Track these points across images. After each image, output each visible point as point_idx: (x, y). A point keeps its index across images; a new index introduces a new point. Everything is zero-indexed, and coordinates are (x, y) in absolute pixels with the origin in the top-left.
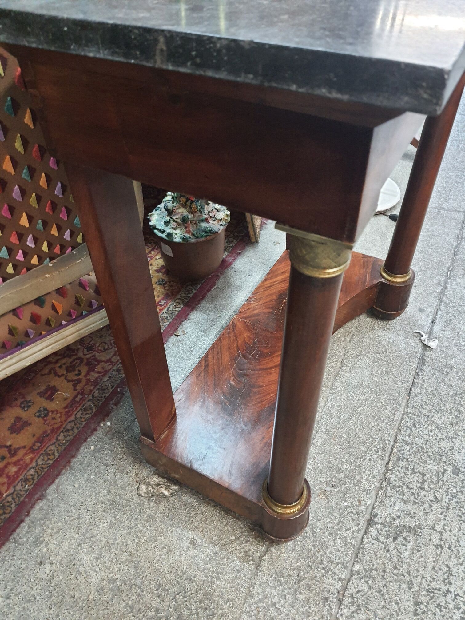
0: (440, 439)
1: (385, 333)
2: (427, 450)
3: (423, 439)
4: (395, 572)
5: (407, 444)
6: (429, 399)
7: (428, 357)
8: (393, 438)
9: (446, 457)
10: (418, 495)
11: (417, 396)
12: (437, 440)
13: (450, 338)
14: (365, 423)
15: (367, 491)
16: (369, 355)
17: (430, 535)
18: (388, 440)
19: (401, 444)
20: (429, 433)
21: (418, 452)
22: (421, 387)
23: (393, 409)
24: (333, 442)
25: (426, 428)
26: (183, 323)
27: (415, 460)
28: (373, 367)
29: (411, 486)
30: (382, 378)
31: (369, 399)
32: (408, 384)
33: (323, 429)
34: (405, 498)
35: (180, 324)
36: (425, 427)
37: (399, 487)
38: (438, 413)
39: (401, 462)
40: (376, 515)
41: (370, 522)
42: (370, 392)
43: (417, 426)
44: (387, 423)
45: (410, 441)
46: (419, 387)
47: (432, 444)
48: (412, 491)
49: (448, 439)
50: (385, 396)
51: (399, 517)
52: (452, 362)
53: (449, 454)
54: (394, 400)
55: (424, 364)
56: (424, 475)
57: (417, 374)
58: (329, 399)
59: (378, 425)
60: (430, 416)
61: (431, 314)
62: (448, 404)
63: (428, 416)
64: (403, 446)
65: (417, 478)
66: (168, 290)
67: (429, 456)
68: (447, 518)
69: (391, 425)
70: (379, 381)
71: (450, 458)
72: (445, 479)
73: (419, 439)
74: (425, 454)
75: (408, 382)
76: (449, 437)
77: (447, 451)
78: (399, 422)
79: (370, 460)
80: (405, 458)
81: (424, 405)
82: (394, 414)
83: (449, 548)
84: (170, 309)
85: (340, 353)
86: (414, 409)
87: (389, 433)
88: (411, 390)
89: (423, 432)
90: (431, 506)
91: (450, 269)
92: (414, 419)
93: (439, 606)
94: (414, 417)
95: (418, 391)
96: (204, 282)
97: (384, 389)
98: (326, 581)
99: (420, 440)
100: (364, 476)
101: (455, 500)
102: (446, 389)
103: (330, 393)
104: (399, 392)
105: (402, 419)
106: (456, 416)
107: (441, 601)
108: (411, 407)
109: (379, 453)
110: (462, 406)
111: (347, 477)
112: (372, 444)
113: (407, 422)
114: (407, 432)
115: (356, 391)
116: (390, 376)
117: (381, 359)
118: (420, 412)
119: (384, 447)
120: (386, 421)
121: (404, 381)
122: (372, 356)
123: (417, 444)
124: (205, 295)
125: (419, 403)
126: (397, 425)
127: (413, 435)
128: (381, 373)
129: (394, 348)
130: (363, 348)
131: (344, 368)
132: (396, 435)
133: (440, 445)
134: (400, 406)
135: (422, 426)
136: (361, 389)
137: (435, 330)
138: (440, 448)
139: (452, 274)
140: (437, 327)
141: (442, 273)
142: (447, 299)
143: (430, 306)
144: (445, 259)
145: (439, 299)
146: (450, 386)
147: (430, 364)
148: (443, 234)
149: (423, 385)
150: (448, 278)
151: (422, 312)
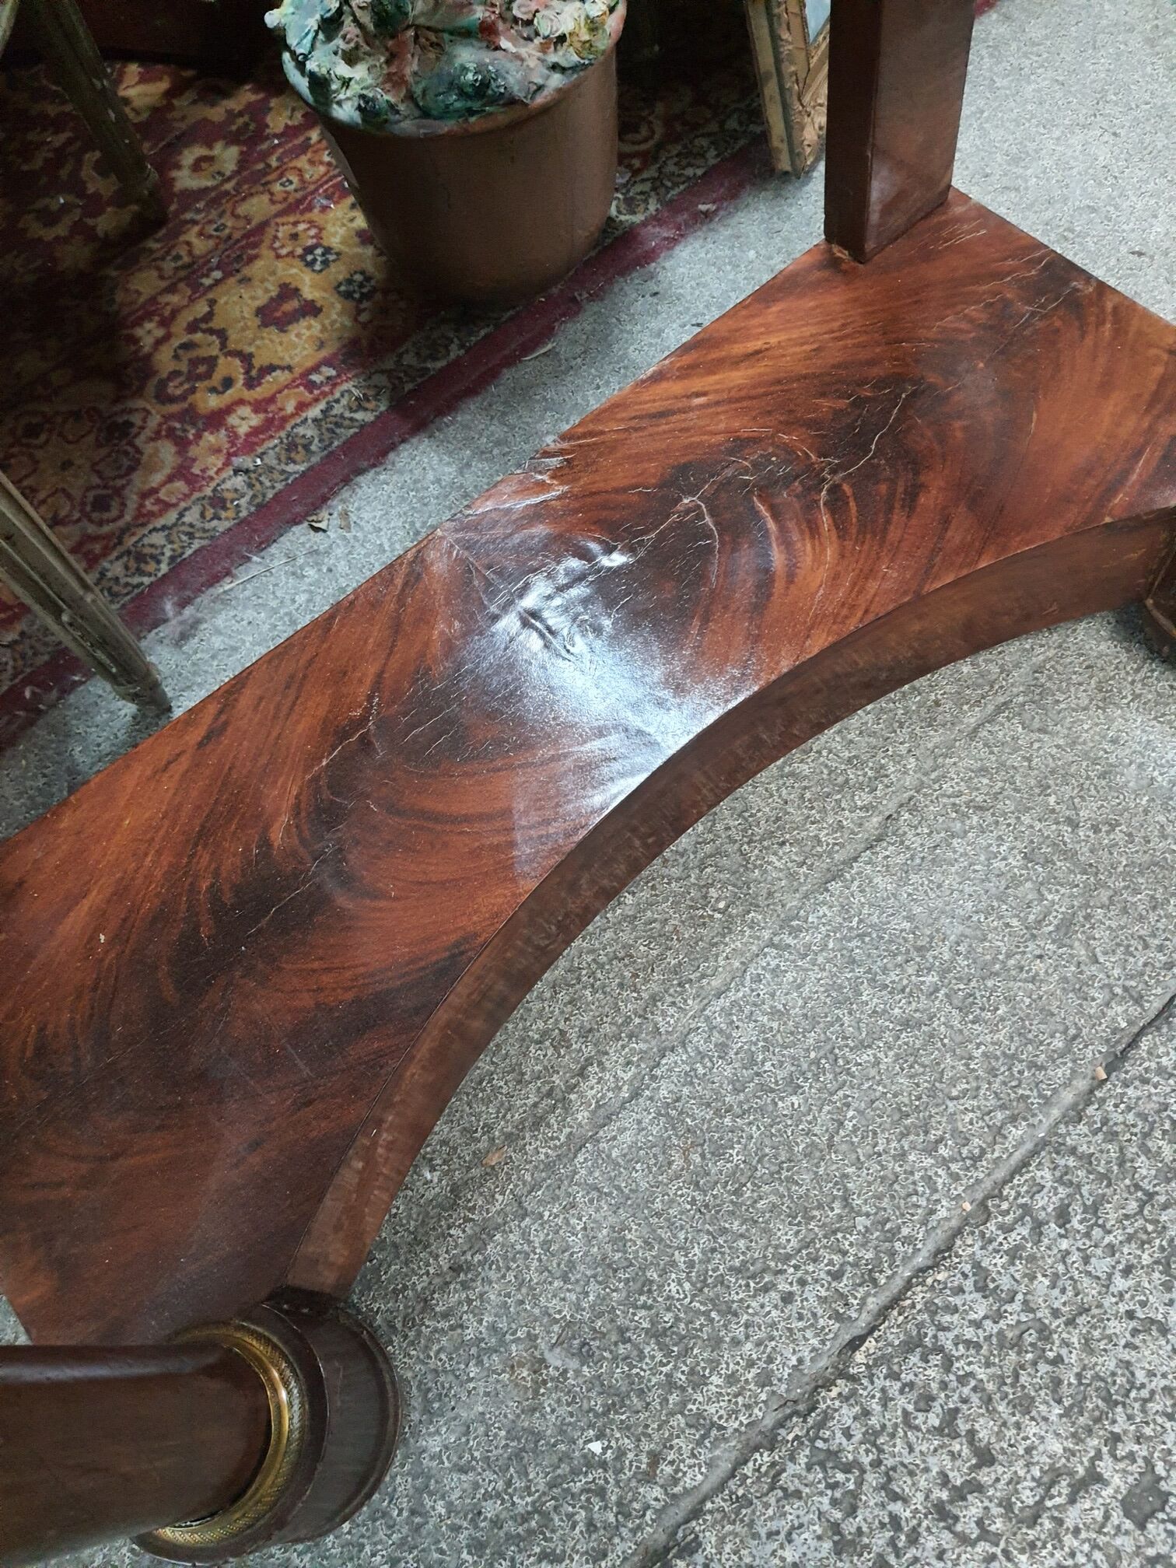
0: (1152, 1321)
2: (1064, 1352)
3: (1070, 1293)
5: (981, 1288)
8: (940, 1236)
9: (1130, 1418)
10: (914, 1538)
11: (1145, 1081)
12: (1133, 1324)
14: (849, 1125)
15: (705, 1428)
16: (1026, 819)
18: (909, 1240)
19: (958, 1280)
20: (1110, 1276)
21: (1017, 1344)
23: (1003, 1107)
24: (678, 1162)
25: (1112, 1250)
26: (360, 479)
27: (982, 1373)
28: (1015, 882)
29: (902, 1484)
30: (1031, 946)
31: (919, 1024)
32: (1134, 1011)
33: (663, 1092)
34: (849, 1527)
35: (347, 481)
36: (1108, 1239)
37: (847, 1469)
39: (914, 1359)
40: (690, 1548)
42: (941, 994)
43: (1075, 1223)
44: (945, 1162)
45: (1005, 1283)
47: (1096, 1334)
48: (897, 1507)
50: (1000, 1036)
53: (1153, 1407)
54: (1032, 1065)
56: (985, 1458)
58: (752, 970)
59: (902, 1156)
60: (1162, 1199)
63: (1150, 1196)
64: (960, 1290)
66: (364, 326)
67: (1057, 1382)
69: (956, 1177)
70: (1009, 956)
71: (1148, 1431)
72: (1072, 1517)
73: (1053, 1286)
74: (1043, 1368)
75: (1138, 1000)
77: (1153, 1393)
78: (1000, 1174)
79: (788, 1298)
80: (939, 1349)
81: (1158, 1134)
82: (998, 1132)
84: (337, 409)
85: (904, 774)
86: (1100, 1137)
87: (932, 1212)
88: (1134, 1043)
89: (1086, 1260)
92: (1079, 1186)
94: (1081, 1173)
95: (1164, 1061)
96: (511, 318)
97: (1009, 1000)
99: (1056, 1292)
100: (730, 1361)
103: (771, 944)
104: (1075, 1038)
105: (1024, 1164)
108: (1089, 1124)
109: (843, 1285)
111: (657, 1334)
112: (834, 1232)
113: (1038, 1188)
114: (1014, 1237)
115: (885, 970)
116: (1071, 947)
117: (1070, 855)
118: (1121, 1164)
119: (877, 1267)
120: (943, 1151)
121: (1126, 989)
122: (1038, 826)
123: (1027, 1307)
124: (492, 375)
125: (1139, 1115)
126: (988, 1184)
127: (1032, 1258)
128: (1039, 922)
129: (1161, 819)
130: (1018, 779)
131: (886, 850)
132: (958, 1232)
133: (1136, 1348)
134: (1047, 1102)
135: (1097, 1233)
136: (911, 969)
138: (1126, 1365)
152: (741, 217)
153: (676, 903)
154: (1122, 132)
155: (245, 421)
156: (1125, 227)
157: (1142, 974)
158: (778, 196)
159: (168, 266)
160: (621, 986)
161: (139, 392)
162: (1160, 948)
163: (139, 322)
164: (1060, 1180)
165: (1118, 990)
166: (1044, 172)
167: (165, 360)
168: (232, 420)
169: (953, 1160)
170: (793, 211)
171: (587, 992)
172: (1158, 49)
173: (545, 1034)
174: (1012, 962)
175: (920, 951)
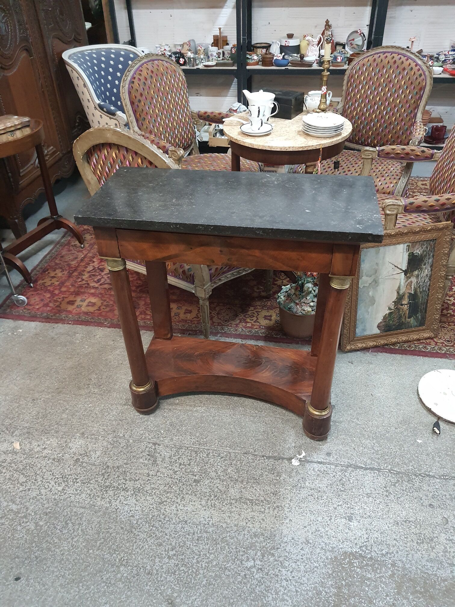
0: (217, 472)
1: (294, 435)
2: (207, 466)
3: (214, 463)
4: (132, 457)
5: (207, 455)
6: (246, 464)
7: (283, 461)
9: (205, 475)
10: (176, 463)
11: (245, 457)
12: (215, 470)
13: (309, 474)
14: (215, 433)
15: (172, 440)
16: (269, 428)
17: (154, 470)
18: (207, 445)
19: (206, 452)
20: (219, 466)
21: (204, 461)
23: (230, 446)
24: (197, 420)
25: (222, 464)
27: (198, 460)
28: (259, 432)
29: (180, 459)
30: (252, 438)
31: (233, 433)
32: (253, 451)
33: (204, 415)
34: (172, 457)
35: (251, 339)
37: (178, 453)
38: (236, 470)
39: (194, 453)
40: (159, 445)
41: (155, 444)
42: (238, 433)
43: (222, 459)
45: (210, 456)
46: (253, 458)
47: (211, 468)
48: (178, 460)
49: (218, 476)
50: (238, 441)
51: (161, 455)
52: (284, 476)
53: (207, 477)
54: (237, 446)
55: (275, 460)
56: (189, 465)
58: (225, 414)
59: (216, 440)
60: (232, 466)
61: (328, 461)
62: (246, 475)
63: (232, 464)
65: (186, 461)
67: (203, 467)
68: (165, 478)
69: (218, 445)
71: (204, 478)
73: (213, 461)
76: (220, 477)
77: (209, 476)
79: (191, 438)
80: (197, 454)
81: (240, 461)
82: (227, 447)
83: (148, 480)
84: (259, 332)
85: (264, 414)
86: (234, 456)
87: (212, 446)
88: (249, 454)
89: (218, 463)
90: (171, 469)
91: (392, 471)
93: (119, 477)
94: (228, 457)
95: (249, 458)
97: (243, 439)
98: (122, 431)
100: (180, 437)
101: (178, 481)
102: (258, 473)
103: (229, 414)
104: (245, 448)
105: (225, 451)
106: (237, 480)
107: (121, 478)
109: (197, 442)
110: (247, 483)
111: (178, 430)
112: (202, 438)
113: (223, 454)
114: (215, 455)
115: (236, 426)
116: (256, 442)
117: (268, 435)
118: (233, 460)
119: (201, 444)
120: (220, 443)
121: (255, 450)
122: (269, 430)
123: (209, 460)
124: (280, 342)
125: (240, 459)
126: (220, 449)
127: (214, 457)
128: (256, 437)
129: (282, 441)
130: (273, 425)
131: (252, 418)
132: (212, 449)
134: (234, 449)
135: (223, 462)
136: (239, 428)
137: (311, 464)
138: (210, 472)
139: (386, 473)
140: (315, 465)
141: (382, 466)
142: (352, 471)
143: (336, 459)
144: (404, 467)
145: (348, 465)
146: (262, 475)
147: (277, 463)
148: (440, 464)
149: (256, 460)
150: (379, 470)
151: (327, 455)
153: (227, 403)
154: (394, 382)
155: (249, 325)
156: (375, 391)
157: (259, 450)
159: (263, 303)
160: (212, 403)
161: (243, 314)
162: (264, 450)
163: (252, 307)
164: (226, 455)
166: (376, 377)
167: (249, 313)
168: (248, 324)
174: (249, 437)
175: (242, 428)
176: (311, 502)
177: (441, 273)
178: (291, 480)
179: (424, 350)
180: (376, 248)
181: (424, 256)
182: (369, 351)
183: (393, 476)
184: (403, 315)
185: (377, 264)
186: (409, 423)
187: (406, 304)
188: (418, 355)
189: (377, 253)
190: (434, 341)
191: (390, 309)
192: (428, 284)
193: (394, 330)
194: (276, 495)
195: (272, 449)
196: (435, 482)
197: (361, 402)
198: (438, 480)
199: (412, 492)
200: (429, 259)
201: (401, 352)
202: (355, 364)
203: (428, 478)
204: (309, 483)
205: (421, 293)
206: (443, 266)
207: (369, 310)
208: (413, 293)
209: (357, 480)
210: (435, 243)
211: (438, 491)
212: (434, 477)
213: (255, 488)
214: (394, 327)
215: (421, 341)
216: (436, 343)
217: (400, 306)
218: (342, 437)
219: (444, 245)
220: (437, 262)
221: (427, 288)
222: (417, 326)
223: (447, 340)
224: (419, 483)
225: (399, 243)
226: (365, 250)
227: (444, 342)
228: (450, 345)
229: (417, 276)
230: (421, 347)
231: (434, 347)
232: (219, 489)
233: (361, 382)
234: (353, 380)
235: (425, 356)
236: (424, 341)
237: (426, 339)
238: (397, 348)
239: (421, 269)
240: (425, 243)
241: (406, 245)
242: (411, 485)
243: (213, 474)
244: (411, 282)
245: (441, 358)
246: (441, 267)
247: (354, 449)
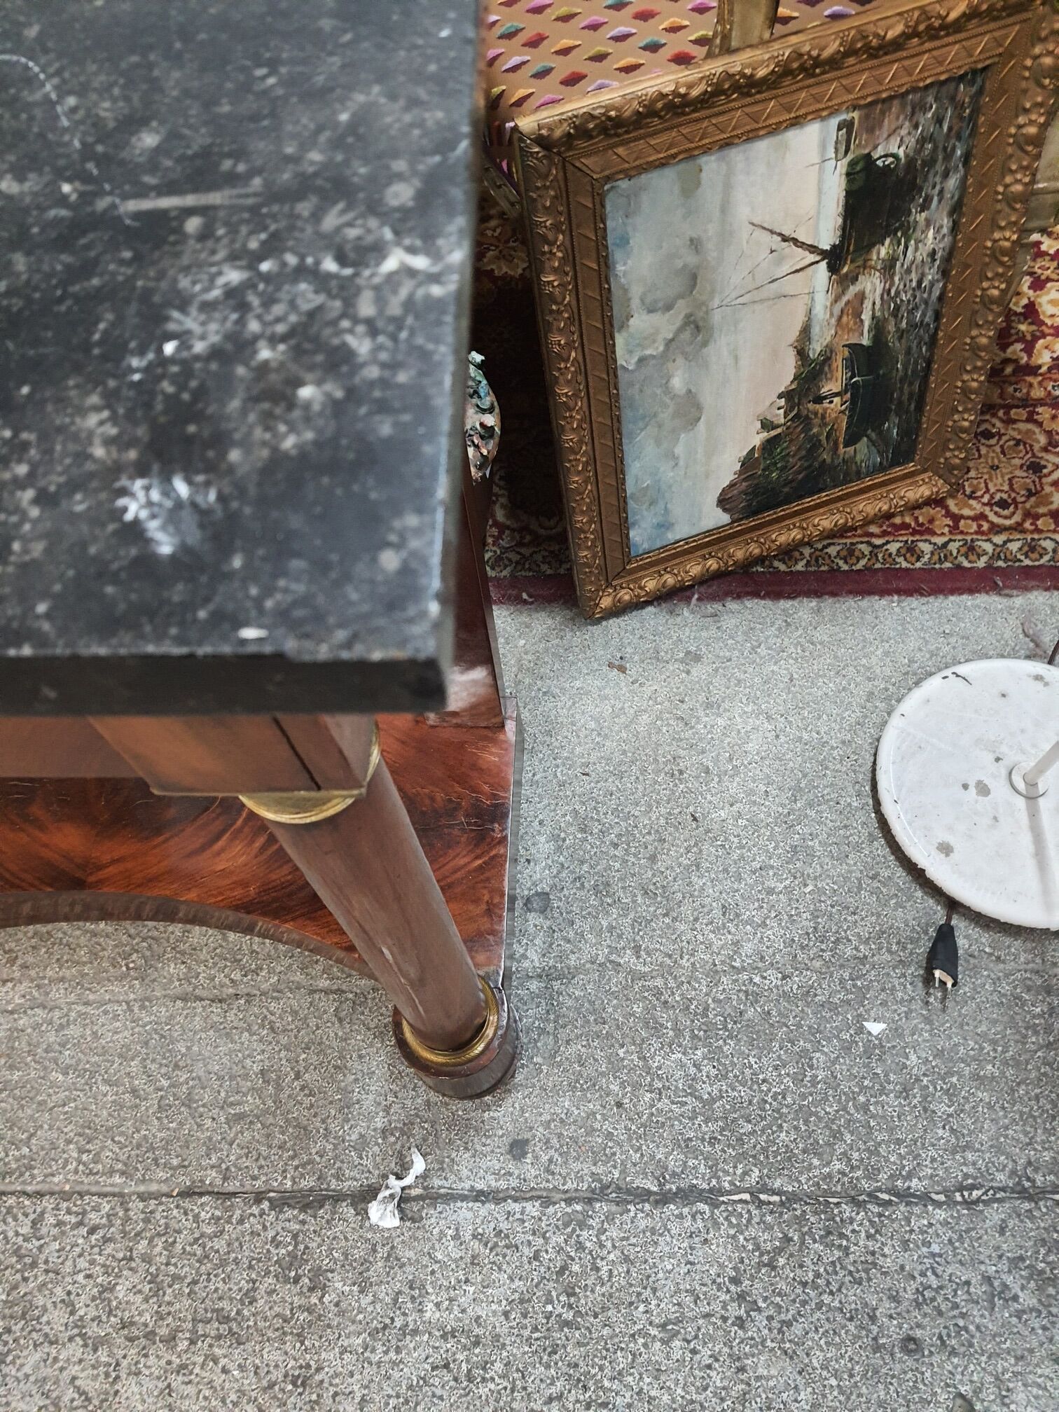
0: (73, 1305)
1: (381, 1071)
2: (32, 1279)
3: (60, 1260)
5: (34, 1223)
6: (188, 1248)
7: (335, 1213)
8: (44, 1187)
9: (23, 1329)
11: (186, 1214)
12: (65, 1297)
13: (438, 1262)
14: (66, 1109)
16: (283, 1054)
18: (33, 1177)
19: (31, 1211)
20: (80, 1271)
21: (20, 1257)
22: (219, 1219)
23: (125, 1164)
25: (92, 1262)
28: (246, 1077)
30: (217, 1110)
31: (138, 1097)
32: (218, 1181)
33: (21, 1022)
36: (97, 1257)
38: (150, 1282)
42: (160, 1093)
43: (93, 1237)
44: (80, 1162)
45: (44, 1231)
46: (218, 1213)
47: (50, 1286)
49: (77, 1326)
50: (159, 1135)
52: (339, 1285)
53: (34, 1335)
54: (156, 1160)
55: (304, 1208)
57: (259, 1197)
58: (108, 1007)
59: (69, 1142)
60: (133, 1265)
61: (514, 1183)
62: (186, 1302)
63: (131, 1259)
64: (26, 1215)
67: (15, 1287)
69: (76, 1172)
70: (204, 1106)
71: (22, 1341)
73: (58, 1251)
74: (18, 1276)
75: (225, 1179)
76: (84, 1327)
77: (40, 1330)
78: (94, 1189)
81: (163, 1239)
82: (111, 1172)
85: (266, 981)
86: (142, 1216)
87: (53, 1175)
88: (201, 1194)
89: (80, 1256)
91: (763, 1197)
92: (112, 1225)
94: (119, 1222)
95: (203, 1214)
97: (181, 1124)
99: (56, 1255)
102: (236, 1288)
103: (127, 1003)
104: (184, 1167)
105: (105, 1195)
106: (153, 1333)
108: (145, 1207)
110: (193, 1342)
113: (96, 1209)
114: (67, 1218)
115: (153, 1061)
116: (230, 1128)
117: (279, 1088)
118: (136, 1235)
119: (11, 1173)
120: (85, 1157)
121: (227, 1169)
122: (284, 1062)
123: (40, 1248)
125: (166, 1224)
126: (86, 1188)
127: (63, 1233)
128: (232, 1104)
129: (333, 1112)
130: (303, 1032)
131: (216, 1008)
132: (52, 1194)
133: (55, 1307)
134: (144, 1181)
135: (96, 1250)
136: (163, 1070)
137: (448, 1209)
138: (45, 1309)
139: (739, 1207)
140: (465, 1213)
141: (726, 1173)
142: (610, 1218)
143: (548, 1171)
144: (810, 1168)
145: (593, 1191)
146: (250, 1297)
147: (312, 1225)
148: (952, 1130)
149: (229, 1222)
150: (712, 1196)
151: (510, 1152)
152: (542, 615)
153: (116, 946)
154: (782, 739)
156: (709, 797)
157: (240, 1169)
158: (572, 619)
160: (58, 960)
162: (261, 1167)
164: (108, 1216)
165: (224, 1166)
166: (712, 726)
169: (84, 1164)
170: (569, 635)
171: (44, 950)
172: (869, 705)
173: (11, 951)
174: (201, 1109)
175: (176, 1066)
176: (441, 1398)
177: (997, 235)
178: (366, 1300)
179: (904, 565)
180: (682, 166)
181: (924, 163)
182: (688, 600)
183: (769, 1218)
184: (823, 438)
185: (695, 244)
186: (837, 941)
187: (836, 394)
188: (883, 593)
189: (690, 188)
190: (949, 514)
191: (766, 425)
192: (936, 292)
193: (788, 500)
194: (304, 1384)
195: (292, 1158)
196: (931, 1225)
197: (653, 858)
198: (940, 1214)
199: (839, 1290)
200: (946, 175)
201: (815, 586)
202: (633, 671)
203: (902, 1208)
204: (438, 1305)
205: (900, 338)
206: (1010, 200)
207: (679, 450)
208: (865, 341)
209: (627, 1259)
210: (981, 92)
211: (939, 1270)
212: (925, 1198)
213: (223, 1362)
214: (786, 490)
215: (898, 520)
216: (956, 518)
217: (811, 406)
218: (573, 1050)
219: (1025, 91)
220: (981, 186)
221: (930, 313)
222: (882, 468)
223: (997, 497)
224: (869, 1236)
225: (796, 122)
226: (624, 184)
227: (987, 510)
228: (1007, 522)
229: (889, 267)
230: (893, 547)
231: (945, 545)
232: (78, 1389)
233: (656, 760)
234: (624, 752)
235: (909, 593)
236: (908, 520)
237: (917, 506)
238: (800, 567)
239: (907, 230)
240: (930, 99)
241: (834, 122)
242: (837, 1253)
243: (58, 1317)
244: (861, 297)
245: (971, 591)
246: (999, 207)
247: (619, 1105)
